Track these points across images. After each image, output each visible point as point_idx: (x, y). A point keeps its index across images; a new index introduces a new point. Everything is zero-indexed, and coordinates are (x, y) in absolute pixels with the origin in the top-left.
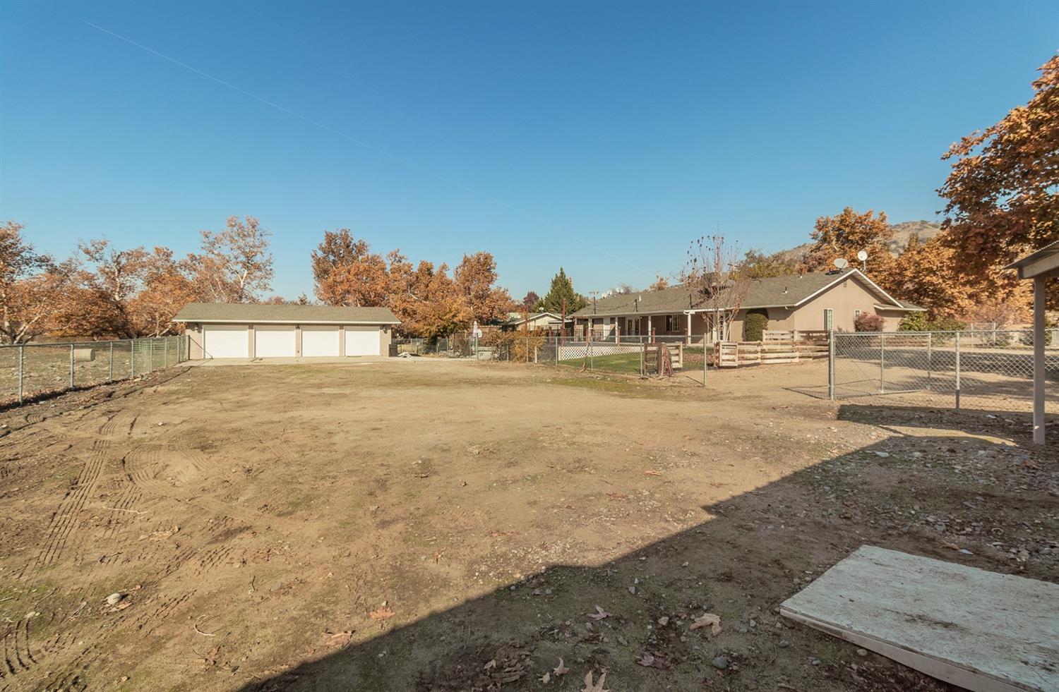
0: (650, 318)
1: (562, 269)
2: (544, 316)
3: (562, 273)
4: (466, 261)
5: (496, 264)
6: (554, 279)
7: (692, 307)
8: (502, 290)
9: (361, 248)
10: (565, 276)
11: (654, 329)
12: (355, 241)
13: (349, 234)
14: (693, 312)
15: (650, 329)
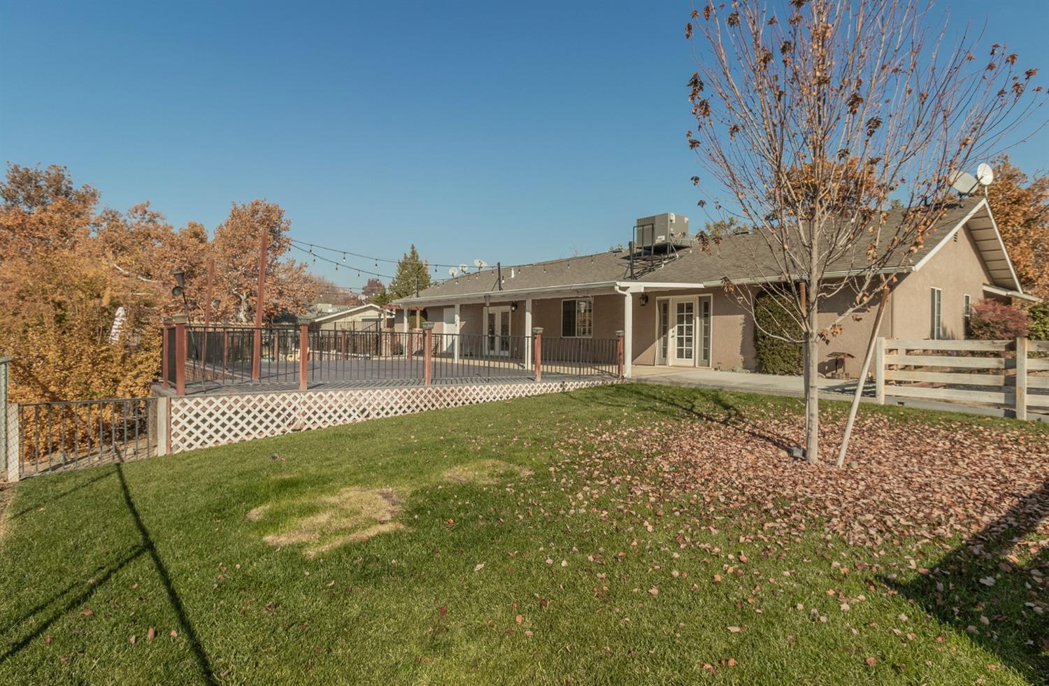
0: (529, 305)
1: (413, 247)
2: (366, 309)
3: (413, 253)
4: (236, 215)
5: (289, 223)
6: (402, 259)
7: (633, 278)
8: (297, 265)
9: (87, 198)
10: (417, 257)
11: (540, 330)
12: (77, 187)
13: (66, 174)
14: (638, 287)
15: (528, 332)
